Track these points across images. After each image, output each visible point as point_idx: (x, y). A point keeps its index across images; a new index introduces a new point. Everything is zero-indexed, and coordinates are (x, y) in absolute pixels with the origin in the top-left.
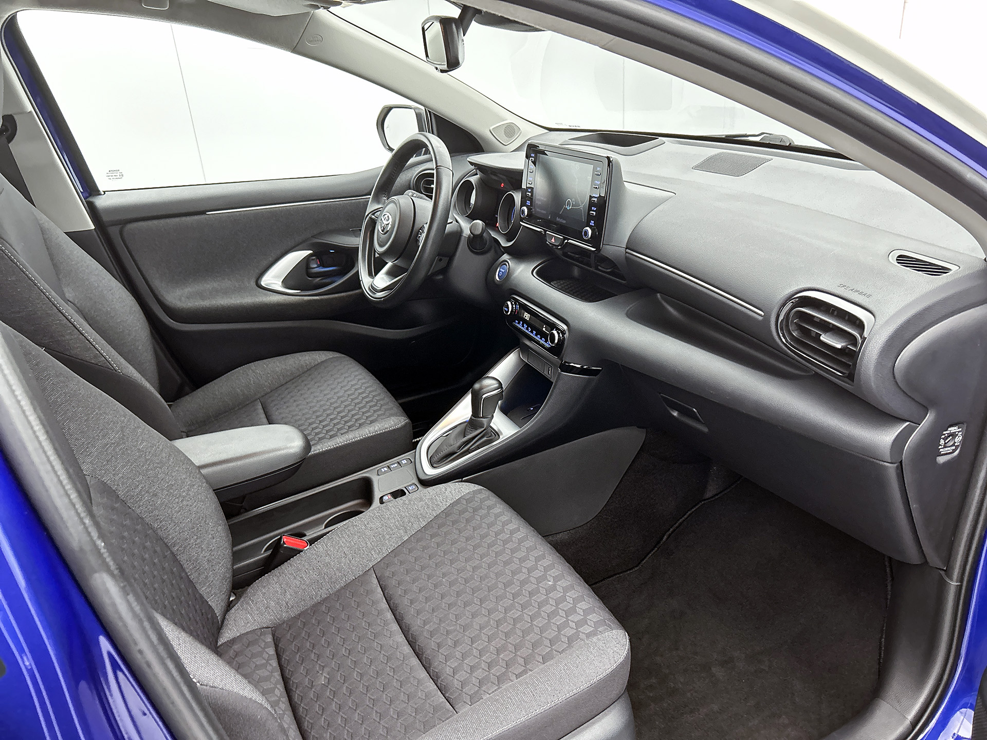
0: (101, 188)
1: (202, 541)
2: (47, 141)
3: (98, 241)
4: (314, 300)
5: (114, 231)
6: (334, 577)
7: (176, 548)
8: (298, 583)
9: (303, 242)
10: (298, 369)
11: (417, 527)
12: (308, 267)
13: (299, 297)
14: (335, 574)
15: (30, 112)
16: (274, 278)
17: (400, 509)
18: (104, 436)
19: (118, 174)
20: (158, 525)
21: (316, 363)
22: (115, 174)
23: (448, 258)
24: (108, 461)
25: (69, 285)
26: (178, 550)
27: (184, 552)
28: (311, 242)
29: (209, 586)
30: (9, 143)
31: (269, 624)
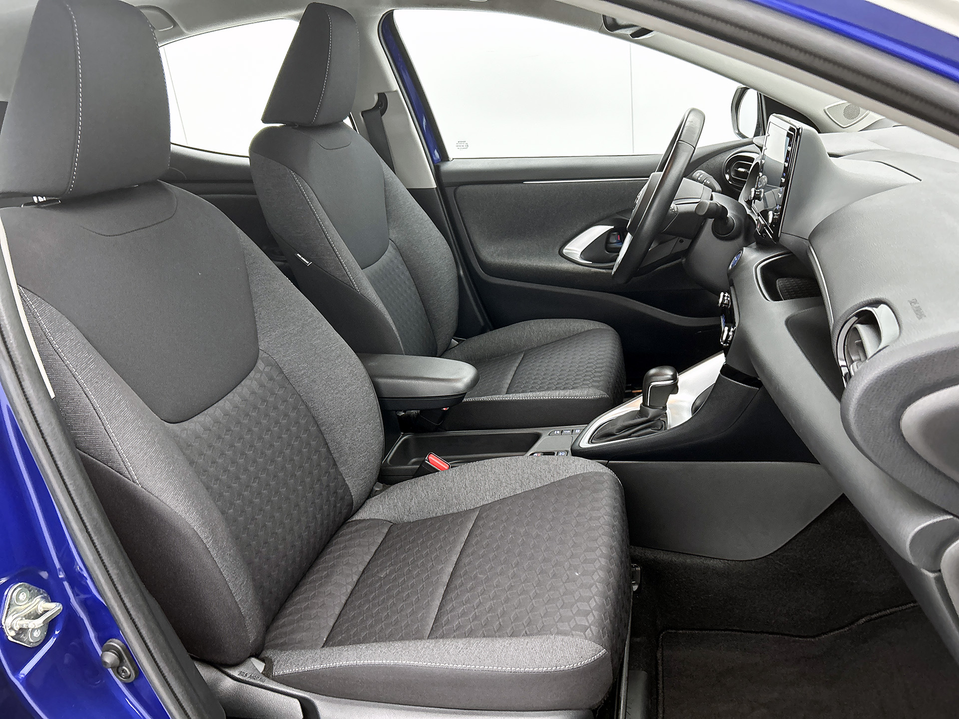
0: (451, 156)
1: (347, 430)
2: (407, 115)
3: (437, 199)
4: (600, 272)
5: (450, 191)
6: (451, 502)
7: (324, 428)
8: (424, 495)
9: (607, 217)
10: (565, 333)
11: (532, 486)
12: (607, 242)
13: (587, 268)
14: (453, 500)
15: (396, 91)
16: (576, 248)
17: (525, 465)
18: (285, 327)
19: (464, 145)
20: (312, 405)
21: (583, 330)
22: (463, 145)
23: (691, 240)
24: (282, 345)
25: (394, 228)
26: (325, 429)
27: (330, 433)
28: (615, 218)
29: (348, 468)
30: (382, 116)
31: (392, 520)
